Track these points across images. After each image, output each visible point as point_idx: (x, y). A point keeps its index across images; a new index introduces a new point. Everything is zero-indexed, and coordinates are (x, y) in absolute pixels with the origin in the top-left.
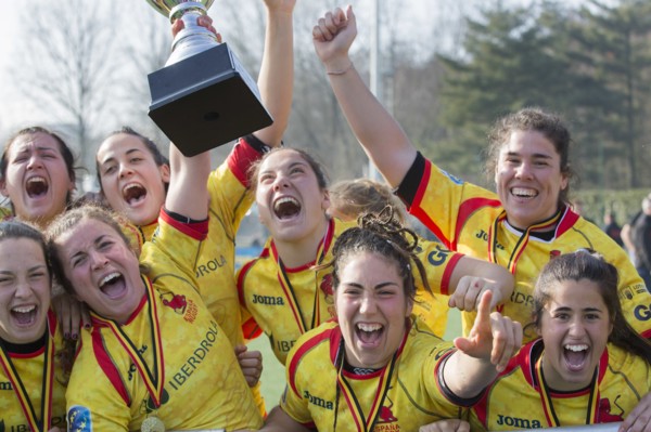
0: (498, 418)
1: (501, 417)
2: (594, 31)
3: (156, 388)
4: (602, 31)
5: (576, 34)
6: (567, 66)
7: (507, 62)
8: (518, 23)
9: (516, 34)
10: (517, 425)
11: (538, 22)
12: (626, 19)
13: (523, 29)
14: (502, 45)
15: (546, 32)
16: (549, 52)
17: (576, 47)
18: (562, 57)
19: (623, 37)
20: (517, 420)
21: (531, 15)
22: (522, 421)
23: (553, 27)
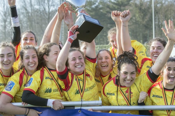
0: (153, 96)
1: (153, 95)
2: (113, 6)
3: (82, 92)
4: (114, 6)
5: (108, 7)
6: (106, 14)
7: (91, 13)
8: (94, 4)
9: (93, 6)
10: (157, 97)
11: (99, 3)
12: (121, 3)
13: (95, 5)
14: (90, 9)
15: (101, 6)
16: (101, 11)
17: (108, 10)
18: (105, 12)
19: (120, 7)
20: (157, 96)
21: (97, 2)
22: (158, 96)
23: (103, 5)
